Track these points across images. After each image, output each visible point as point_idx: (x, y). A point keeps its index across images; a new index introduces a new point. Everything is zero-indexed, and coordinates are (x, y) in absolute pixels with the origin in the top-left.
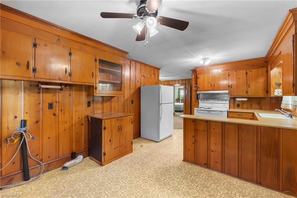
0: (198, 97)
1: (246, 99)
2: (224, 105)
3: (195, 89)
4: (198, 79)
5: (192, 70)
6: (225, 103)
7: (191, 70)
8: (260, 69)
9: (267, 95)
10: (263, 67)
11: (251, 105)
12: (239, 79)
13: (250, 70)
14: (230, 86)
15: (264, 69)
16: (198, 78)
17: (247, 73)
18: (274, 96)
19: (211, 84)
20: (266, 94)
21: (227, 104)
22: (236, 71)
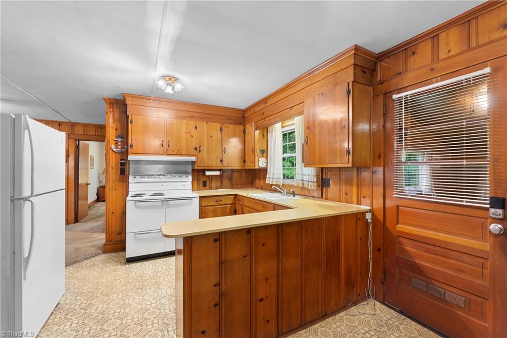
0: (124, 169)
1: (218, 173)
2: (184, 185)
3: (116, 148)
4: (130, 125)
5: (110, 99)
6: (186, 182)
7: (104, 99)
8: (238, 126)
9: (244, 167)
10: (241, 124)
11: (221, 182)
12: (211, 137)
13: (226, 125)
14: (198, 149)
15: (241, 127)
16: (131, 122)
17: (221, 130)
18: (258, 168)
19: (162, 141)
20: (243, 164)
21: (189, 181)
22: (207, 123)
